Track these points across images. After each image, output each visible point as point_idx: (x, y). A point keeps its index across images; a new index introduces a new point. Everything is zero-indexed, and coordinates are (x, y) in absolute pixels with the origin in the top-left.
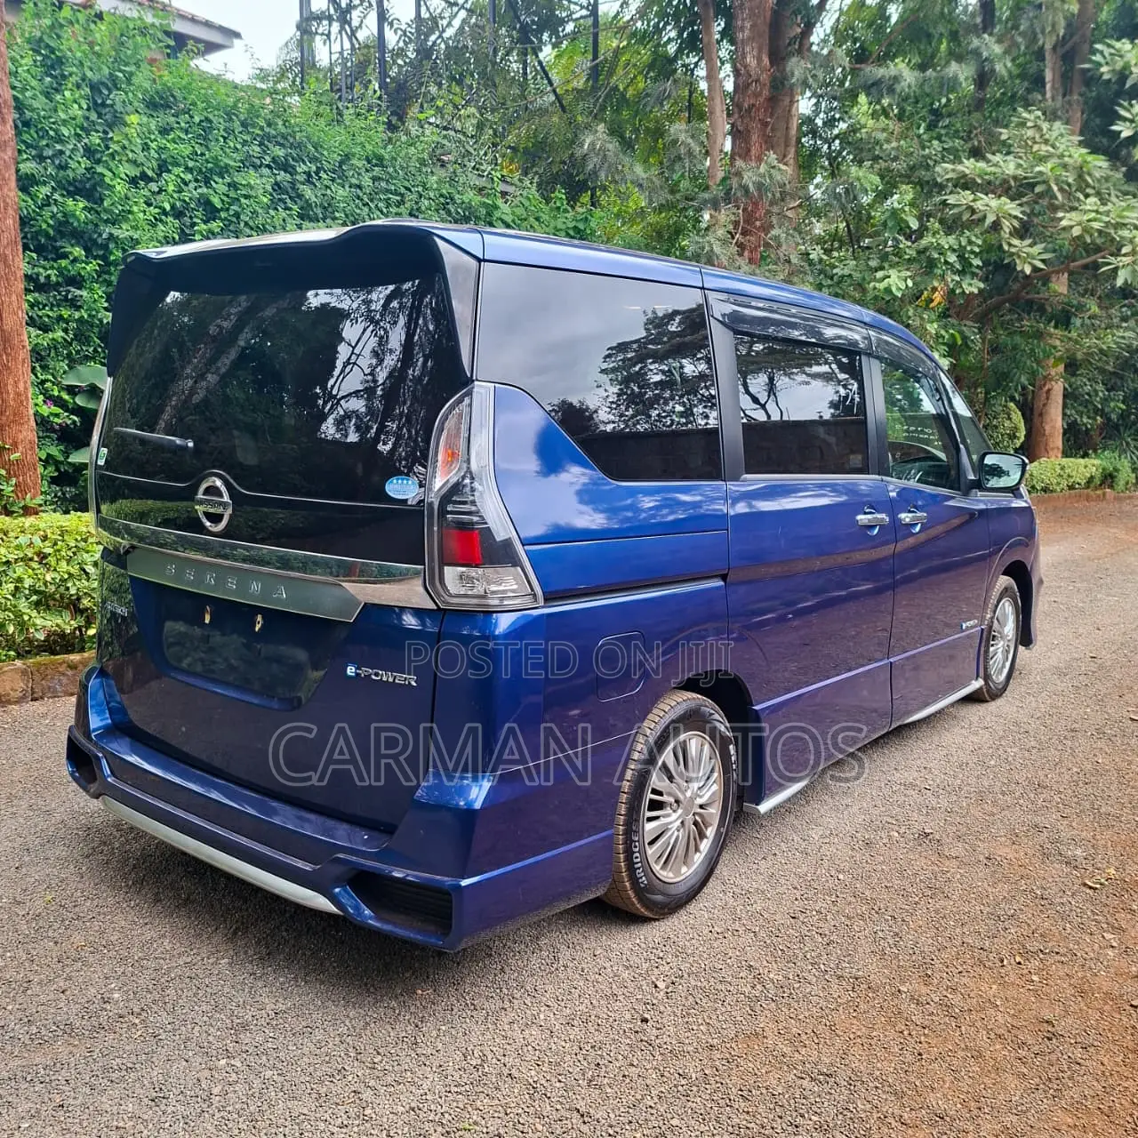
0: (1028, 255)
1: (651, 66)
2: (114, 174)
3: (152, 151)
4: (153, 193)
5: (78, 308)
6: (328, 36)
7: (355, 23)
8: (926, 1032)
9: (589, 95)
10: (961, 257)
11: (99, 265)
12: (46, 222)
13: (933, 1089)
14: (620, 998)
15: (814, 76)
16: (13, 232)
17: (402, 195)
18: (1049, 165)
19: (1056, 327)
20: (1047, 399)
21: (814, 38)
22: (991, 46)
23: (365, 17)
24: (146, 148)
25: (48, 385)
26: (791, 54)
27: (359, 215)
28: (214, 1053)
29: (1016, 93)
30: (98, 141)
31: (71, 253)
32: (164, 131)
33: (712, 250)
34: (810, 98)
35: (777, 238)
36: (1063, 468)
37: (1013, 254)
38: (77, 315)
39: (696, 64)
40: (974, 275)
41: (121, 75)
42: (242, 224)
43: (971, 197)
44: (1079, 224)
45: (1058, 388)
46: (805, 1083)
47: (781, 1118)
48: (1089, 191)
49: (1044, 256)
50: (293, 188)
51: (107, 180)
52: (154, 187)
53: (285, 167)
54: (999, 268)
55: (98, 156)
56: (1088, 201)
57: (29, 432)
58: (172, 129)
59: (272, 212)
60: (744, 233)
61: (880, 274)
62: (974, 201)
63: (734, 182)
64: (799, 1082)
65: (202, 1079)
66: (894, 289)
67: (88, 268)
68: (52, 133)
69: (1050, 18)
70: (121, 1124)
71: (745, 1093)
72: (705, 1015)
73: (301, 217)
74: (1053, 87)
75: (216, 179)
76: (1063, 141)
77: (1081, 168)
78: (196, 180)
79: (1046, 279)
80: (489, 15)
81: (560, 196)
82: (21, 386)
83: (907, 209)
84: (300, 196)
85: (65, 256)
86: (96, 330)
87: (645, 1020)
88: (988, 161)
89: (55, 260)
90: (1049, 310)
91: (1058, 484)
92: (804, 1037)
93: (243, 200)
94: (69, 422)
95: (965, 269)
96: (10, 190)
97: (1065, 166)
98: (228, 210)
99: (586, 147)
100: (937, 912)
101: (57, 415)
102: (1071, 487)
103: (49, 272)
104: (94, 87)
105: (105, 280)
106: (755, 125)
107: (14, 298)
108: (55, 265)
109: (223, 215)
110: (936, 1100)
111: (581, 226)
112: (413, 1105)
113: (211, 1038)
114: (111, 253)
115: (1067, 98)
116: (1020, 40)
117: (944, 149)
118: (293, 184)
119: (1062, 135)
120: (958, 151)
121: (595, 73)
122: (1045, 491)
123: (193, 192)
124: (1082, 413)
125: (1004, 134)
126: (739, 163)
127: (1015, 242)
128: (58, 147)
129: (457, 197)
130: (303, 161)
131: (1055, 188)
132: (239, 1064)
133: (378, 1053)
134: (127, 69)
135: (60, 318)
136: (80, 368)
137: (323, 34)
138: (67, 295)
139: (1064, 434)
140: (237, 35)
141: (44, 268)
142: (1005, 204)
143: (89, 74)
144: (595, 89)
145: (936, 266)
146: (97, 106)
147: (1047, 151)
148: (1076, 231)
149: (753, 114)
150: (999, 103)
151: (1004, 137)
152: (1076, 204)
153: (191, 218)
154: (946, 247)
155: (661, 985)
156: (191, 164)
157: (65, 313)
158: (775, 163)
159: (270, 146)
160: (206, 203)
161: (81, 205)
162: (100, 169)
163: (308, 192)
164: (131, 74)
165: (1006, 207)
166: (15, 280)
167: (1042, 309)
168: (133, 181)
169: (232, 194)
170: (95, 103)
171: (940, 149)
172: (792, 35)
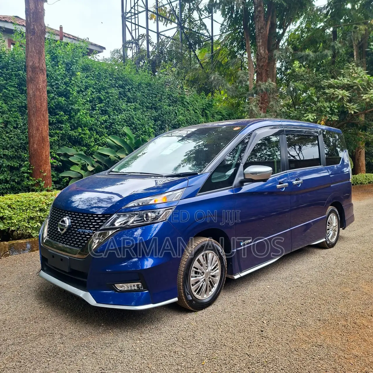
0: (353, 108)
1: (229, 54)
2: (73, 90)
3: (84, 83)
4: (84, 95)
5: (61, 130)
6: (132, 48)
7: (140, 44)
8: (348, 334)
9: (211, 64)
10: (331, 110)
11: (68, 117)
12: (53, 104)
13: (353, 349)
14: (254, 325)
15: (282, 56)
16: (46, 107)
17: (156, 95)
18: (358, 80)
19: (362, 131)
20: (360, 155)
21: (280, 44)
22: (338, 45)
23: (143, 42)
24: (82, 82)
25: (52, 153)
26: (274, 49)
27: (144, 101)
28: (135, 339)
29: (345, 59)
30: (68, 80)
31: (59, 113)
32: (87, 77)
33: (252, 109)
34: (279, 63)
35: (272, 105)
36: (366, 176)
37: (347, 108)
38: (61, 132)
39: (243, 53)
40: (335, 115)
41: (74, 60)
42: (110, 104)
43: (333, 91)
44: (368, 98)
45: (363, 151)
46: (314, 347)
47: (308, 356)
48: (371, 88)
49: (358, 108)
50: (124, 93)
51: (71, 92)
52: (84, 93)
53: (122, 87)
54: (343, 112)
55: (68, 85)
56: (371, 91)
57: (49, 167)
58: (89, 76)
59: (118, 101)
60: (262, 104)
61: (305, 115)
62: (334, 91)
63: (259, 88)
64: (312, 347)
65: (134, 346)
66: (310, 119)
67: (65, 118)
68: (55, 78)
69: (356, 35)
70: (113, 357)
71: (296, 350)
72: (280, 330)
73: (127, 102)
74: (357, 57)
75: (102, 91)
76: (362, 73)
77: (368, 81)
78: (96, 91)
79: (358, 116)
80: (180, 40)
81: (203, 94)
82: (47, 153)
83: (313, 95)
84: (126, 96)
85: (58, 114)
86: (67, 137)
87: (262, 331)
88: (338, 79)
89: (55, 116)
90: (359, 126)
91: (365, 181)
92: (311, 336)
93: (110, 97)
94: (59, 164)
95: (333, 113)
96: (45, 95)
97: (363, 80)
98: (105, 100)
99: (212, 79)
100: (347, 303)
101: (55, 162)
102: (369, 183)
103: (54, 119)
104: (67, 64)
105: (70, 122)
106: (264, 71)
107: (46, 127)
108: (55, 117)
109: (104, 101)
110: (354, 352)
111: (210, 103)
112: (197, 352)
113: (133, 335)
114: (71, 114)
115: (362, 60)
116: (347, 42)
117: (324, 76)
118: (124, 92)
119: (361, 71)
120: (328, 77)
121: (212, 57)
122: (361, 184)
123: (95, 95)
124: (371, 159)
125: (343, 71)
126: (260, 82)
127: (348, 104)
128: (57, 82)
129: (173, 95)
130: (127, 85)
131: (360, 87)
132: (143, 342)
133: (184, 339)
134: (76, 59)
135: (56, 133)
136: (62, 148)
137: (130, 47)
138: (58, 126)
139: (366, 166)
140: (104, 48)
141: (51, 118)
142: (345, 92)
143: (66, 60)
144: (212, 62)
145: (323, 112)
146: (68, 70)
147: (357, 76)
148: (368, 100)
149: (263, 68)
150: (339, 62)
151: (342, 72)
152: (367, 92)
153: (95, 103)
154: (326, 106)
155: (265, 322)
156: (95, 87)
157: (58, 132)
158: (271, 82)
159: (118, 81)
160: (99, 98)
161: (64, 99)
162: (68, 88)
163: (129, 94)
164: (77, 60)
165: (345, 93)
166: (46, 121)
167: (357, 126)
168: (78, 92)
169: (107, 95)
170: (67, 69)
171: (322, 76)
172: (273, 43)
